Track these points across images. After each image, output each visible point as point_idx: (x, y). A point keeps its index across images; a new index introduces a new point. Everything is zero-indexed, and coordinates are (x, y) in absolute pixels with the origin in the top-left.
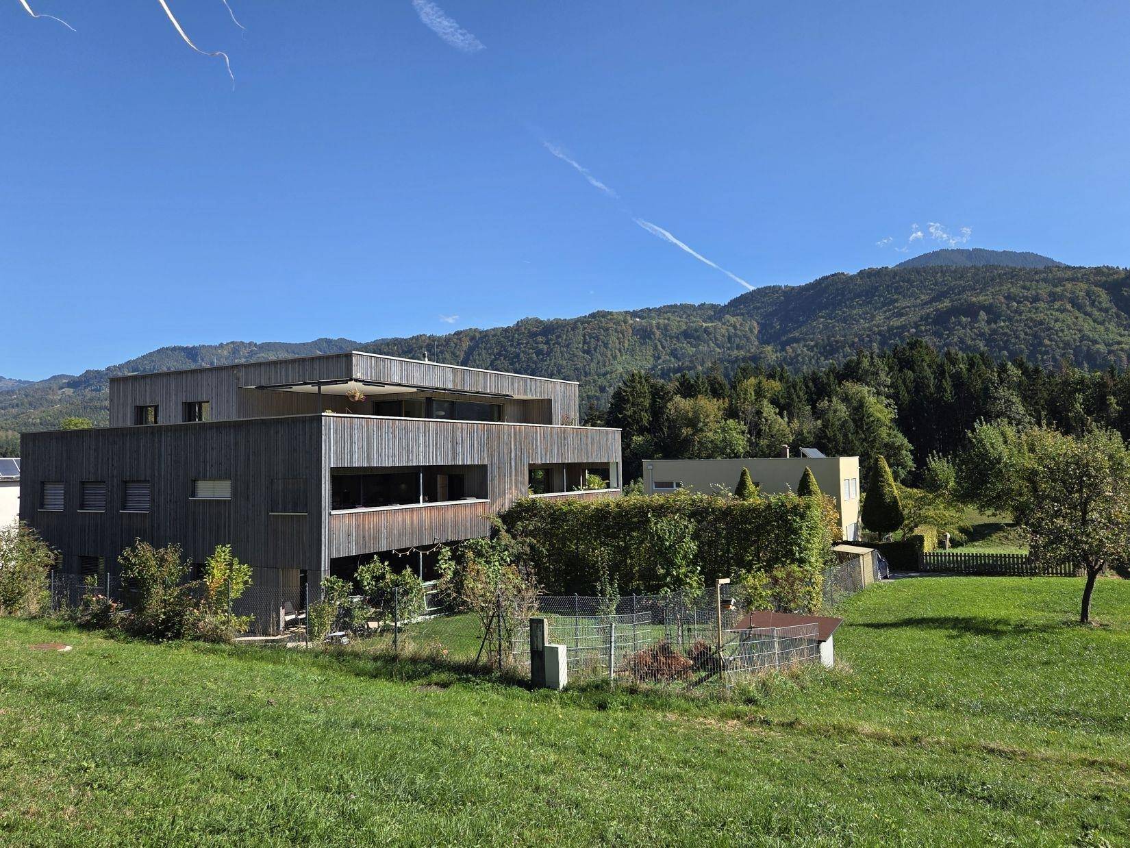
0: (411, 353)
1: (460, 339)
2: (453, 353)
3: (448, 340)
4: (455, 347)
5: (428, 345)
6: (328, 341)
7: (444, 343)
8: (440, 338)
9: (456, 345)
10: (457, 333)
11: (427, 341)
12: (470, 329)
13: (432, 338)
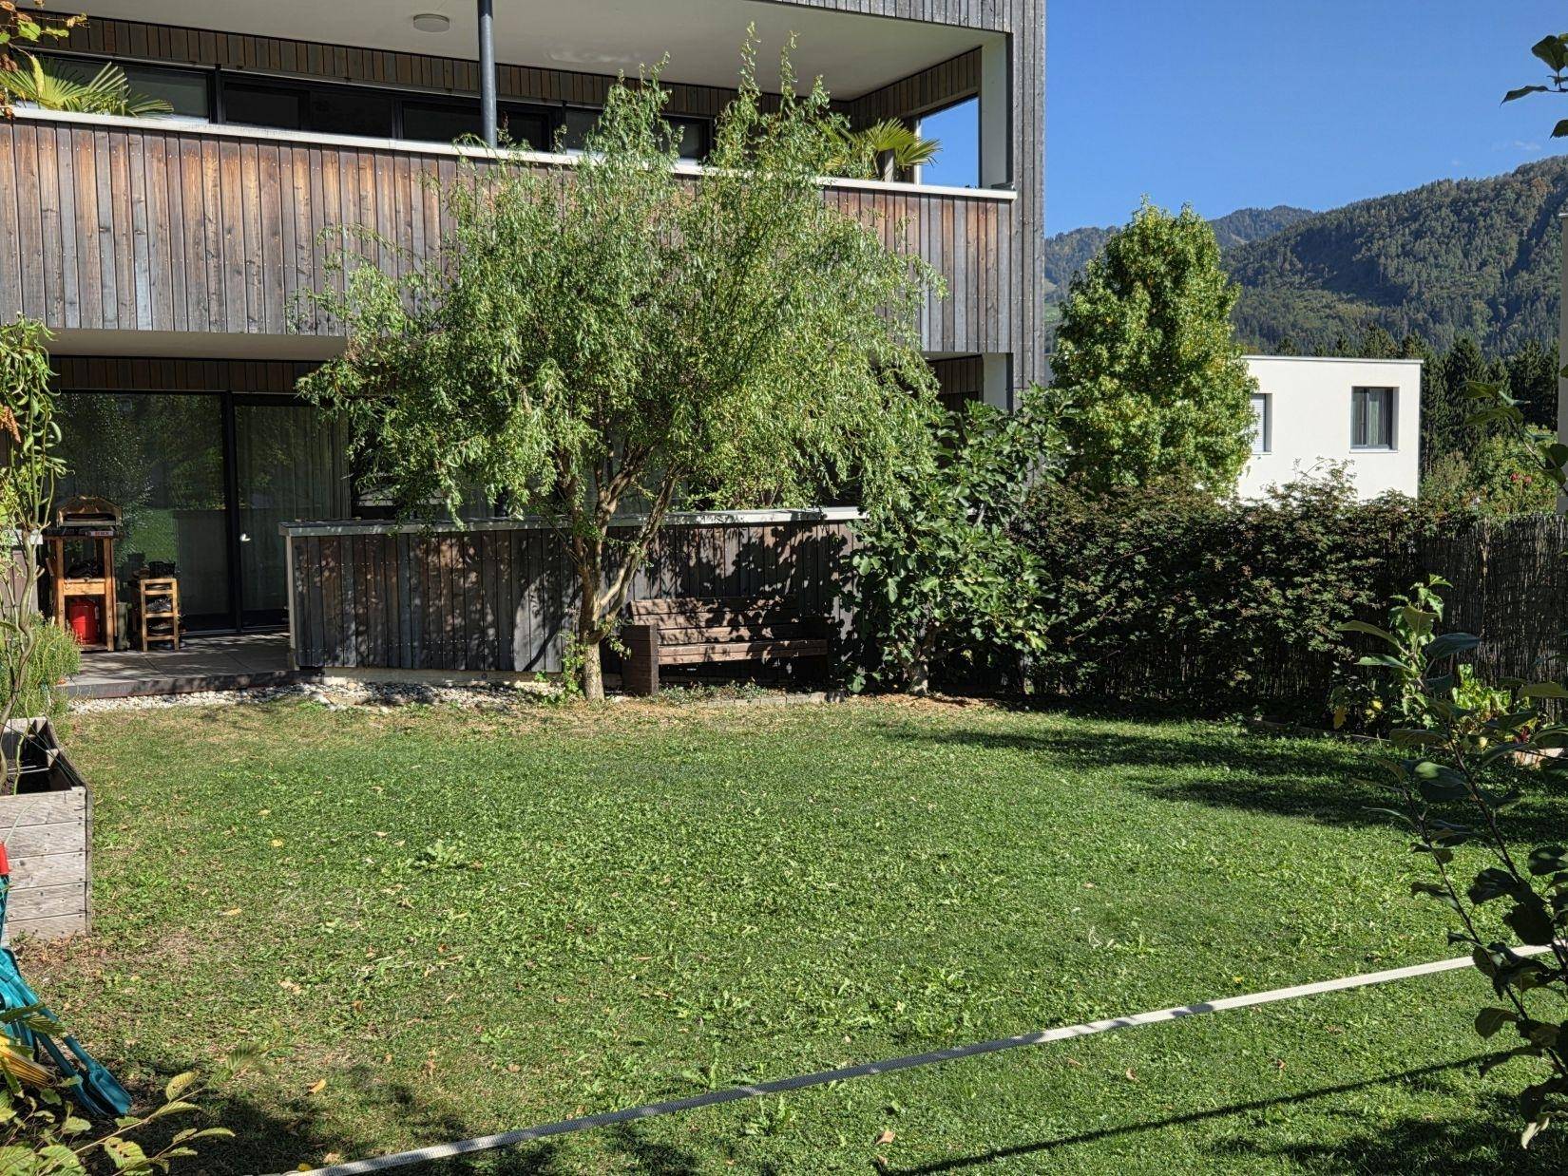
0: (1415, 220)
1: (1529, 183)
2: (1511, 214)
3: (1500, 187)
4: (1517, 201)
5: (1454, 202)
6: (1255, 215)
7: (1492, 194)
8: (1482, 184)
9: (1519, 196)
10: (1523, 171)
11: (1453, 193)
12: (1553, 159)
13: (1467, 187)
